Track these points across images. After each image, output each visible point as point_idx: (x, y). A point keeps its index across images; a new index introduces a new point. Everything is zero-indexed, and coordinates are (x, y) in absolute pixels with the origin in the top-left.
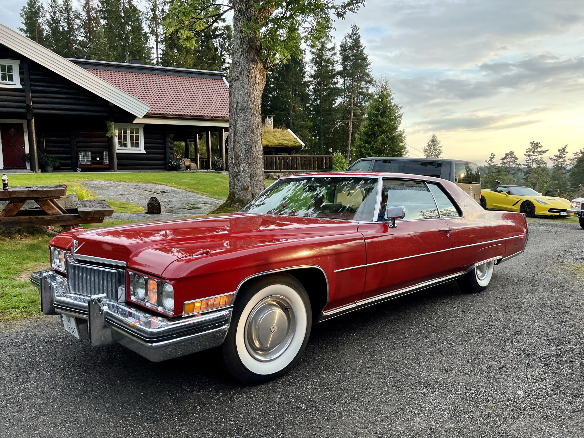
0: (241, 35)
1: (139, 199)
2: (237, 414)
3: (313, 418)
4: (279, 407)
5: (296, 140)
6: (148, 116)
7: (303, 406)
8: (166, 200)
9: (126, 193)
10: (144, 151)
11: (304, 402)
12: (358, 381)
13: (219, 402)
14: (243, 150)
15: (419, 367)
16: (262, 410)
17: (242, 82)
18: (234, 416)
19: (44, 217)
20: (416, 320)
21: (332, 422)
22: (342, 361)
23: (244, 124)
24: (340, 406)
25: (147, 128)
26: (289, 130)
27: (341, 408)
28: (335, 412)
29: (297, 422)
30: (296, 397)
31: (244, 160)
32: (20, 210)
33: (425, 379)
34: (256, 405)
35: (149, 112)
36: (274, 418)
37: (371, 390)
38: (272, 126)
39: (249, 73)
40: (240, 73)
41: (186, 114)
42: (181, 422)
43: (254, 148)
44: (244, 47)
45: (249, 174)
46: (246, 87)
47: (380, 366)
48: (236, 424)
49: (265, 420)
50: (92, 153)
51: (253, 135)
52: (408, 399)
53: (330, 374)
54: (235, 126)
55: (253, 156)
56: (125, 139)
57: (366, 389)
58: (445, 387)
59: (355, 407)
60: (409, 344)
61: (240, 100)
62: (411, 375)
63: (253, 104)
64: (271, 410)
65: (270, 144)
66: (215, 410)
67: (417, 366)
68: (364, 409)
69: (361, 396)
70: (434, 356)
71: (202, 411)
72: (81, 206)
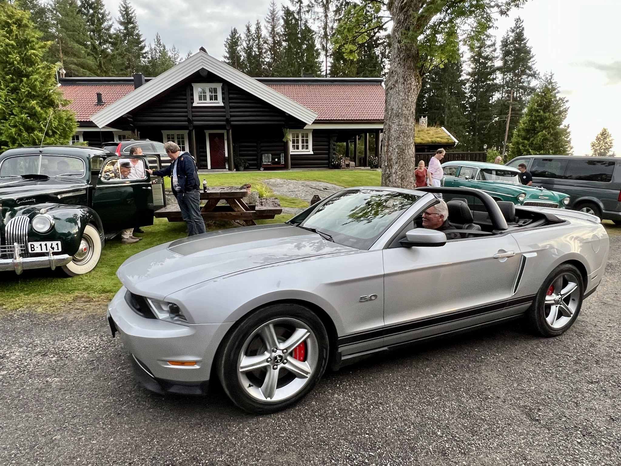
0: (399, 45)
1: (305, 196)
2: (372, 427)
3: (449, 447)
4: (414, 427)
5: (449, 137)
6: (316, 122)
7: (438, 431)
9: (296, 190)
10: (312, 153)
11: (440, 427)
12: (502, 412)
13: (357, 410)
14: (395, 153)
15: (576, 407)
16: (396, 427)
17: (397, 89)
18: (369, 428)
19: (231, 213)
20: (574, 345)
21: (469, 458)
22: (485, 385)
23: (398, 129)
24: (479, 440)
25: (316, 133)
26: (443, 128)
27: (480, 442)
28: (473, 445)
29: (431, 450)
30: (432, 419)
31: (396, 163)
32: (217, 205)
33: (582, 425)
34: (391, 420)
35: (317, 119)
36: (408, 439)
37: (516, 427)
38: (426, 124)
39: (405, 80)
40: (396, 82)
41: (348, 118)
42: (321, 424)
43: (407, 151)
44: (401, 57)
45: (400, 176)
46: (401, 94)
47: (529, 398)
48: (370, 438)
49: (399, 439)
50: (272, 155)
51: (405, 139)
52: (561, 448)
53: (470, 399)
54: (389, 131)
55: (405, 158)
56: (298, 142)
57: (509, 425)
58: (609, 440)
59: (496, 444)
60: (564, 375)
61: (395, 107)
62: (565, 416)
63: (408, 110)
64: (406, 429)
65: (423, 142)
66: (352, 418)
67: (574, 405)
68: (506, 449)
69: (504, 432)
70: (595, 396)
71: (340, 417)
72: (259, 204)
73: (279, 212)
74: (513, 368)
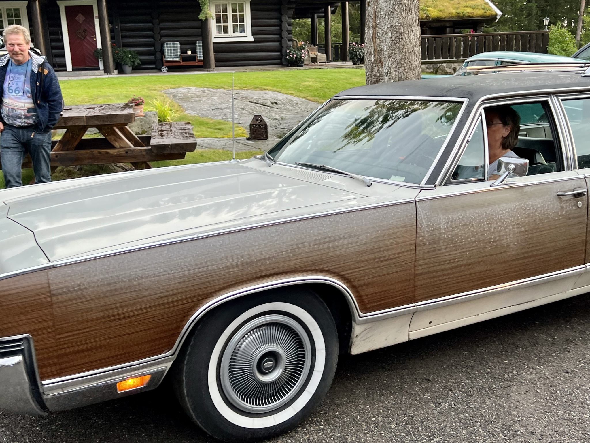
1: (240, 116)
5: (487, 6)
8: (278, 117)
9: (223, 106)
10: (250, 38)
14: (388, 40)
19: (109, 151)
22: (514, 415)
31: (389, 57)
32: (83, 138)
43: (406, 36)
50: (182, 44)
51: (404, 14)
53: (490, 437)
55: (403, 48)
56: (226, 20)
65: (443, 15)
72: (156, 134)
73: (192, 147)
74: (561, 387)
